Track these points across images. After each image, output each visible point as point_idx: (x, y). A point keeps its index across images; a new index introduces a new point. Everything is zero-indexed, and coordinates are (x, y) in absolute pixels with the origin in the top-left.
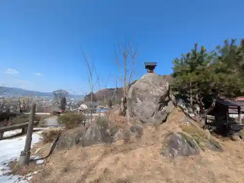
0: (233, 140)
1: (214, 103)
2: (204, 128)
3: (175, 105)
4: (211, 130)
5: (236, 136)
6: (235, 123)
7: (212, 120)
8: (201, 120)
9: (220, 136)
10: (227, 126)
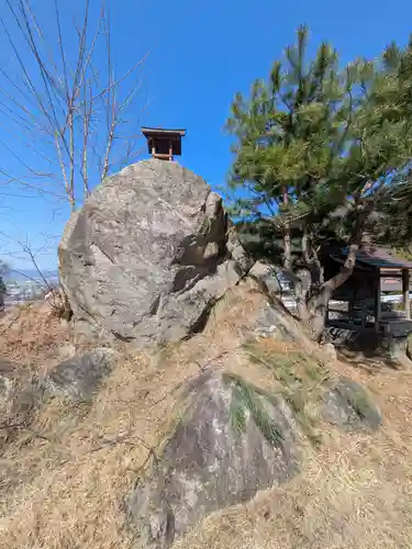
0: (392, 365)
1: (352, 258)
2: (319, 340)
3: (244, 273)
4: (338, 341)
5: (398, 354)
6: (395, 317)
7: (341, 312)
8: (312, 317)
9: (360, 357)
10: (377, 327)
